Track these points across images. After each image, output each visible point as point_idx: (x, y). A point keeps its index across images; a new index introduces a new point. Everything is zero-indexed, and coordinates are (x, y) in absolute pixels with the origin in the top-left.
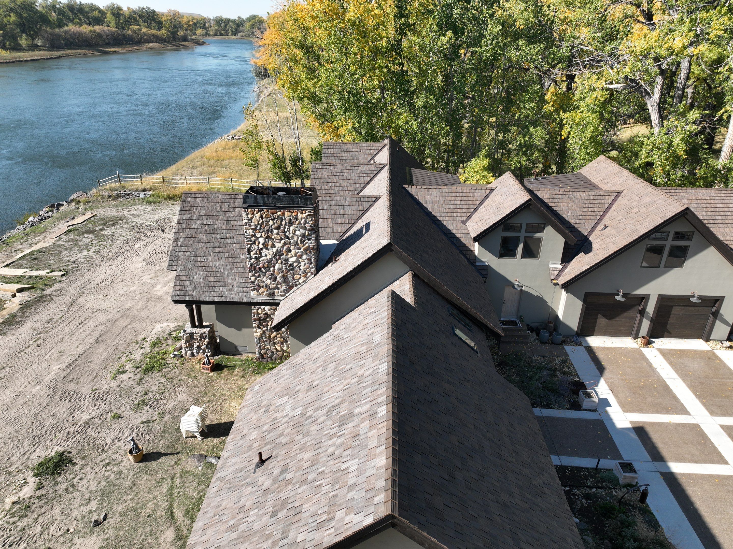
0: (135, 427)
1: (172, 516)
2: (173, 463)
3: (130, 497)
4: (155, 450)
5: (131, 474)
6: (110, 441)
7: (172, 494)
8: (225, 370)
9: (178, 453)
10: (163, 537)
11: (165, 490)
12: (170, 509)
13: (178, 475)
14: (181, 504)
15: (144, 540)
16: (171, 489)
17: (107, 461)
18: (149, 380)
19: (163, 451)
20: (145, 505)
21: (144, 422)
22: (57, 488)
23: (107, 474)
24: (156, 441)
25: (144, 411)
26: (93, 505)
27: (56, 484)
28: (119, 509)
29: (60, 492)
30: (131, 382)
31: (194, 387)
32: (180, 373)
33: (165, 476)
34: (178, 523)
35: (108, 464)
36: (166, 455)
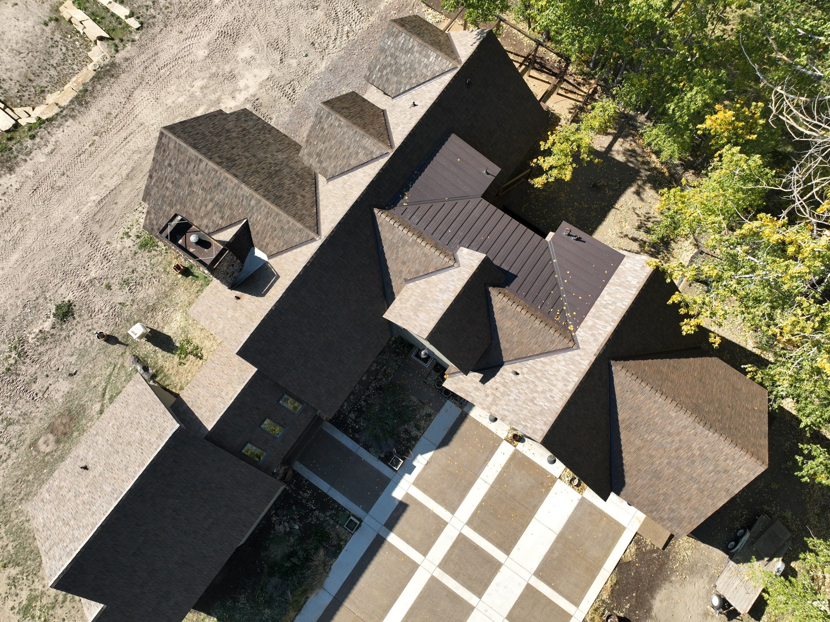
0: (114, 305)
1: (104, 395)
2: (120, 353)
3: (91, 366)
4: (116, 335)
5: (98, 348)
6: (96, 310)
7: (110, 379)
8: (190, 277)
9: (127, 345)
10: (95, 406)
11: (108, 373)
12: (105, 390)
13: (119, 366)
14: (111, 390)
15: (87, 401)
16: (110, 375)
17: (90, 328)
18: (140, 258)
19: (120, 339)
20: (95, 377)
21: (120, 304)
22: (61, 333)
23: (87, 338)
24: (120, 327)
25: (125, 291)
26: (73, 359)
27: (62, 329)
28: (84, 371)
29: (62, 337)
30: (129, 252)
31: (163, 284)
32: (161, 263)
33: (113, 362)
34: (105, 402)
35: (90, 330)
36: (120, 343)
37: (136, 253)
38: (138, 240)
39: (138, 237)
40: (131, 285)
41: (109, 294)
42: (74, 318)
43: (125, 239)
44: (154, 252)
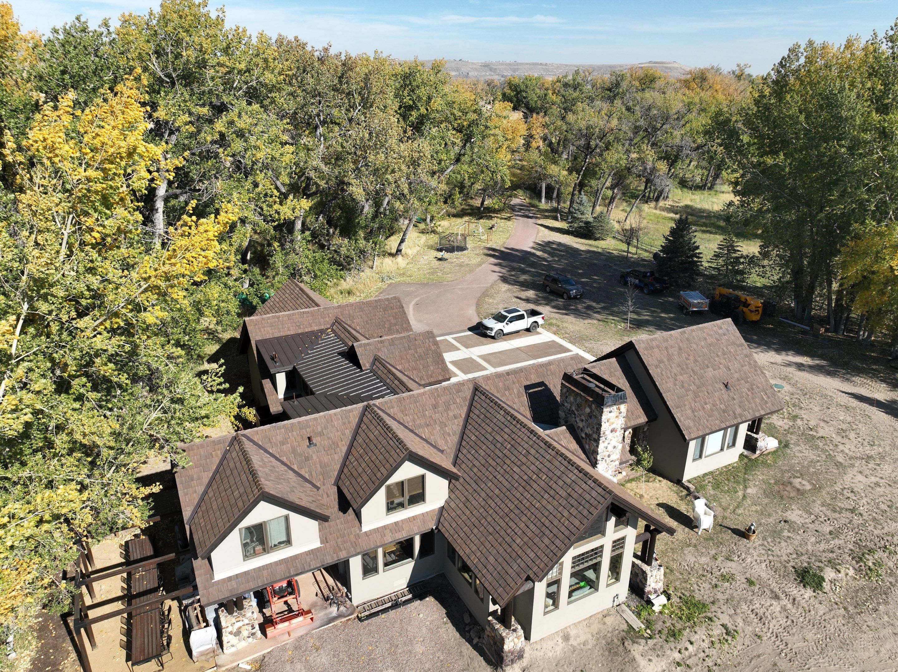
2: (728, 520)
13: (729, 511)
19: (730, 532)
21: (732, 560)
36: (730, 529)
37: (713, 603)
38: (709, 615)
39: (710, 619)
40: (719, 573)
41: (748, 576)
42: (794, 567)
43: (729, 625)
44: (686, 593)
